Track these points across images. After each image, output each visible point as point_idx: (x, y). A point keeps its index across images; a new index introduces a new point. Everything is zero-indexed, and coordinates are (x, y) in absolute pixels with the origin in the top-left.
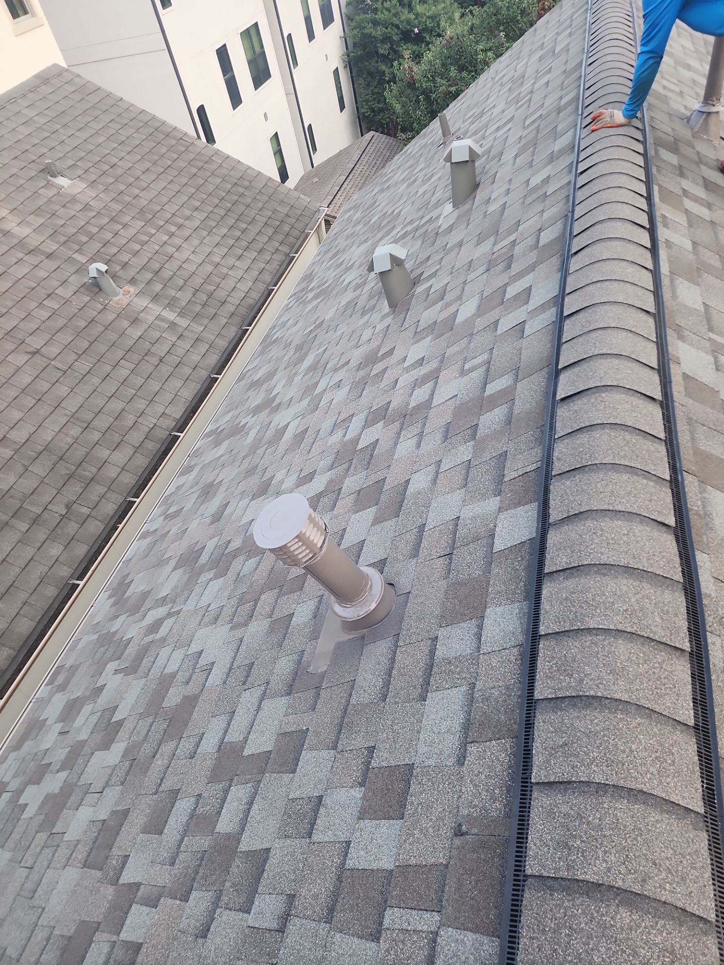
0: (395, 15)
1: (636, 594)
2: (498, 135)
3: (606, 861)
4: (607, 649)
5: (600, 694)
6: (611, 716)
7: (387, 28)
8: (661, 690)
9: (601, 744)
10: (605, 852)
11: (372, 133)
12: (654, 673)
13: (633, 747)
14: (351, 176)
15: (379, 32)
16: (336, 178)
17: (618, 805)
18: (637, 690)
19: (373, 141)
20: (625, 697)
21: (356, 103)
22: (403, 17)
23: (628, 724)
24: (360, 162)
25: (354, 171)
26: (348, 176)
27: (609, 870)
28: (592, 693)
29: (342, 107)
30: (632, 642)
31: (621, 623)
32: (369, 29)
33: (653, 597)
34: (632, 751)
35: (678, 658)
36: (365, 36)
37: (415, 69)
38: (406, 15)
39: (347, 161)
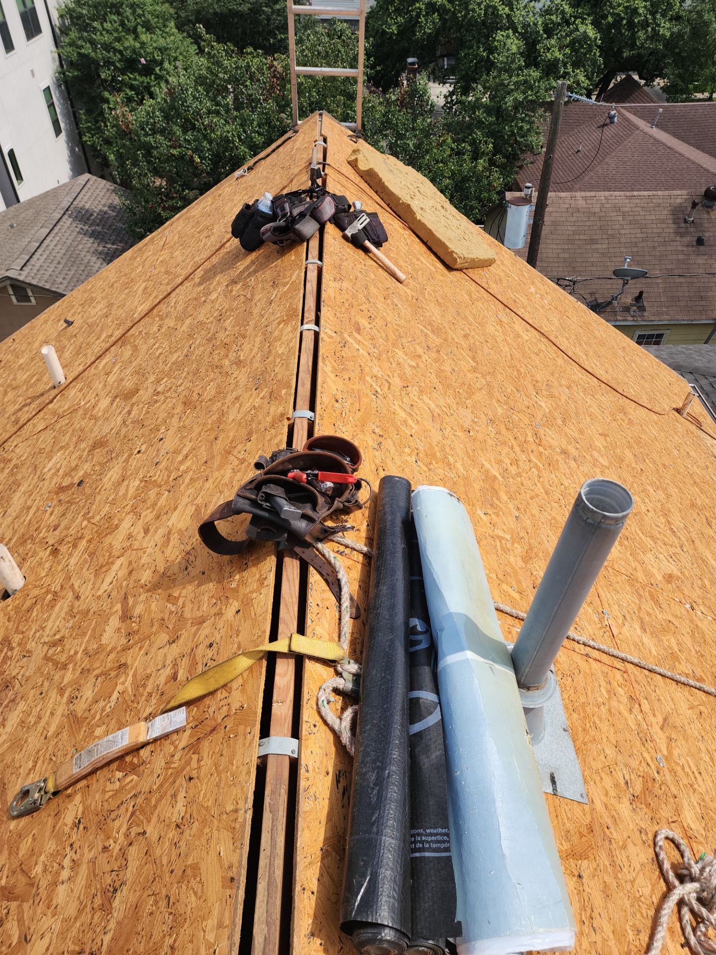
7: (108, 52)
11: (87, 176)
14: (57, 229)
16: (36, 229)
19: (88, 186)
21: (78, 129)
22: (127, 44)
25: (61, 223)
26: (52, 229)
29: (58, 131)
32: (87, 49)
36: (82, 56)
37: (130, 118)
38: (130, 41)
39: (54, 208)
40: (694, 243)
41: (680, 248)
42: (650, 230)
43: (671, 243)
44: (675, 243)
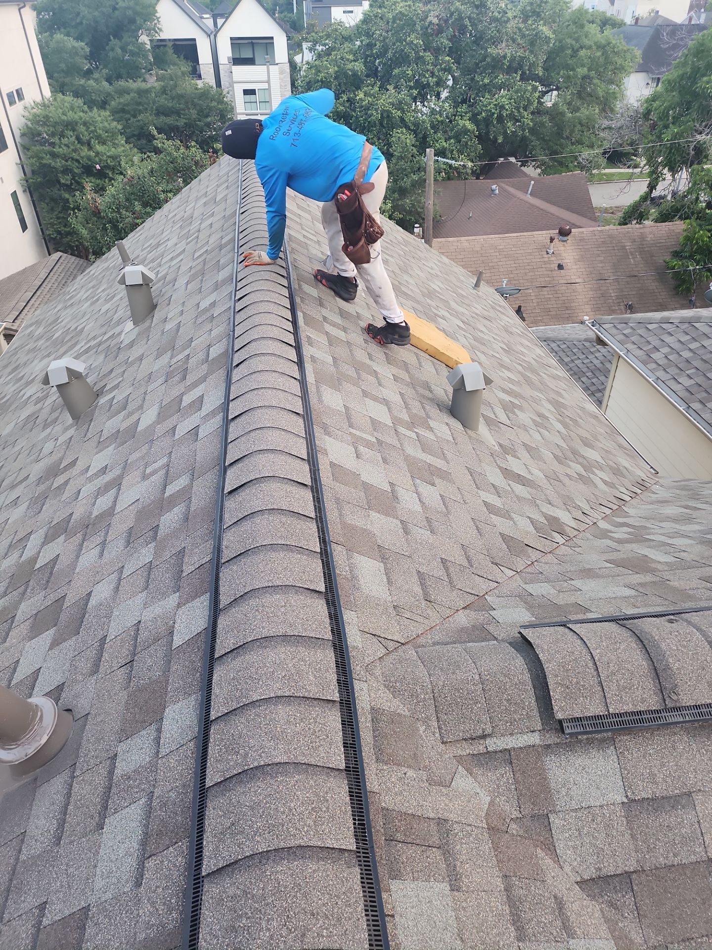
0: (75, 151)
1: (293, 659)
2: (172, 265)
3: (269, 930)
4: (268, 717)
5: (262, 763)
6: (272, 782)
7: (67, 161)
8: (316, 742)
9: (263, 812)
10: (268, 920)
11: (59, 254)
12: (309, 729)
13: (292, 805)
14: (38, 293)
15: (59, 164)
16: (21, 294)
17: (279, 868)
18: (295, 749)
19: (61, 261)
20: (285, 759)
21: (40, 225)
22: (83, 154)
23: (287, 784)
24: (48, 280)
25: (42, 288)
26: (35, 292)
27: (271, 937)
28: (256, 764)
29: (24, 227)
30: (290, 705)
31: (280, 689)
32: (48, 160)
33: (308, 659)
34: (290, 810)
35: (330, 710)
36: (45, 165)
37: (99, 200)
38: (85, 152)
39: (34, 278)
40: (556, 268)
41: (546, 273)
42: (521, 261)
43: (539, 270)
44: (542, 269)
